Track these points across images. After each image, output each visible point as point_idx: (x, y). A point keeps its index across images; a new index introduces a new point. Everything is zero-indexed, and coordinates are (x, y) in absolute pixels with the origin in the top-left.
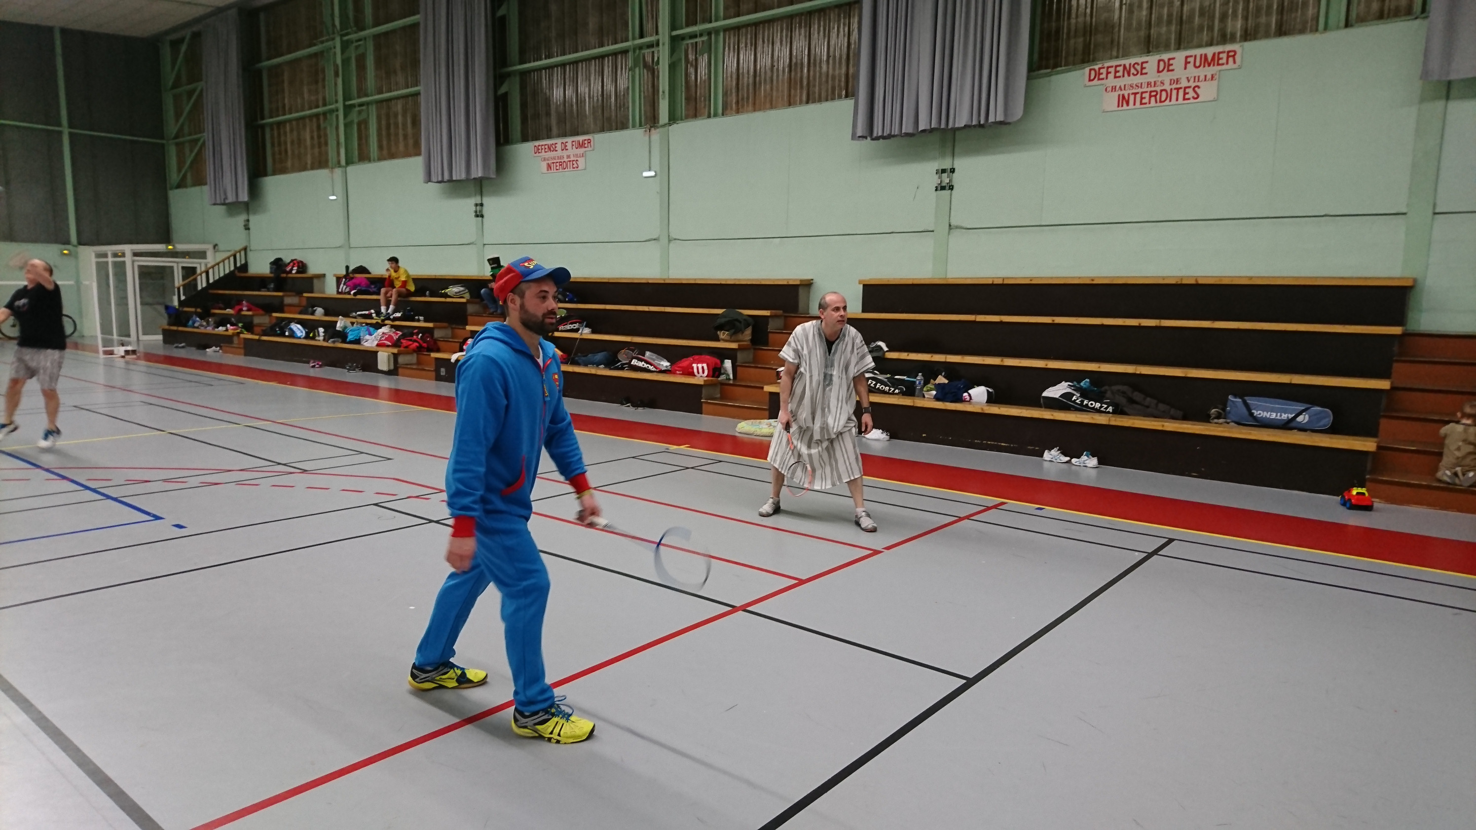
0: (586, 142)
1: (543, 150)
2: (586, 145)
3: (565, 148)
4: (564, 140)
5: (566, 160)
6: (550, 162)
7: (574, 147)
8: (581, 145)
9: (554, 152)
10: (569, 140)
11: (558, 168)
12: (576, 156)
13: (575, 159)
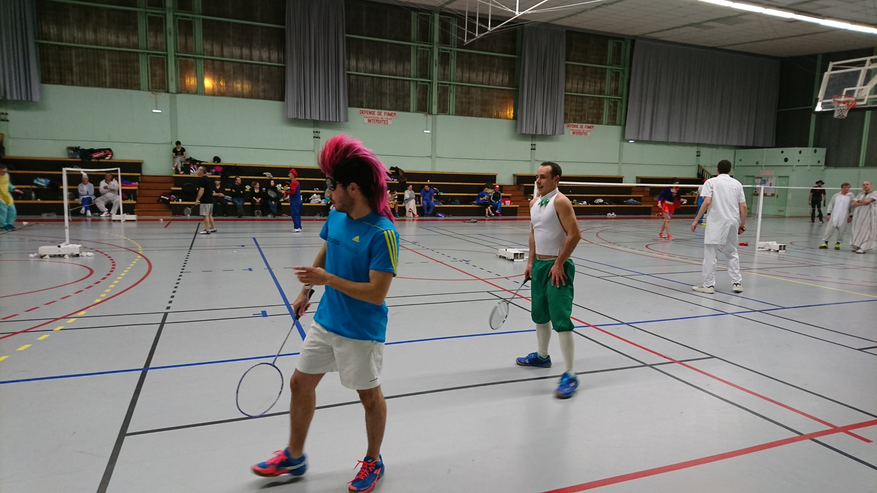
0: (393, 114)
1: (366, 113)
2: (393, 115)
3: (380, 114)
4: (380, 111)
5: (380, 119)
6: (370, 119)
7: (386, 115)
8: (389, 115)
9: (373, 115)
10: (383, 112)
11: (375, 122)
12: (387, 119)
13: (386, 120)
